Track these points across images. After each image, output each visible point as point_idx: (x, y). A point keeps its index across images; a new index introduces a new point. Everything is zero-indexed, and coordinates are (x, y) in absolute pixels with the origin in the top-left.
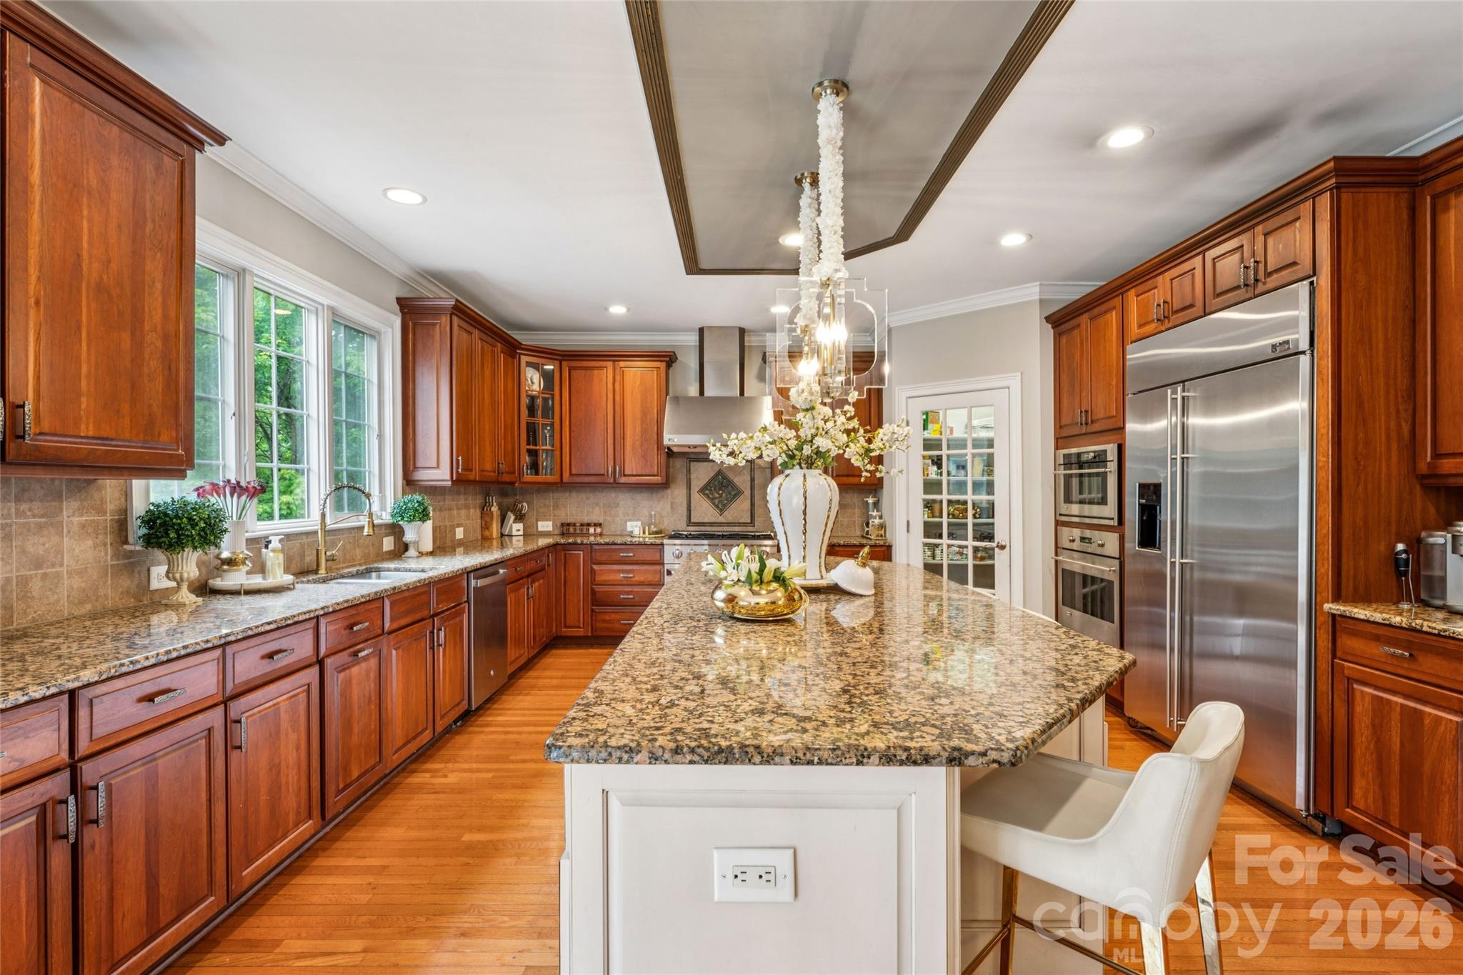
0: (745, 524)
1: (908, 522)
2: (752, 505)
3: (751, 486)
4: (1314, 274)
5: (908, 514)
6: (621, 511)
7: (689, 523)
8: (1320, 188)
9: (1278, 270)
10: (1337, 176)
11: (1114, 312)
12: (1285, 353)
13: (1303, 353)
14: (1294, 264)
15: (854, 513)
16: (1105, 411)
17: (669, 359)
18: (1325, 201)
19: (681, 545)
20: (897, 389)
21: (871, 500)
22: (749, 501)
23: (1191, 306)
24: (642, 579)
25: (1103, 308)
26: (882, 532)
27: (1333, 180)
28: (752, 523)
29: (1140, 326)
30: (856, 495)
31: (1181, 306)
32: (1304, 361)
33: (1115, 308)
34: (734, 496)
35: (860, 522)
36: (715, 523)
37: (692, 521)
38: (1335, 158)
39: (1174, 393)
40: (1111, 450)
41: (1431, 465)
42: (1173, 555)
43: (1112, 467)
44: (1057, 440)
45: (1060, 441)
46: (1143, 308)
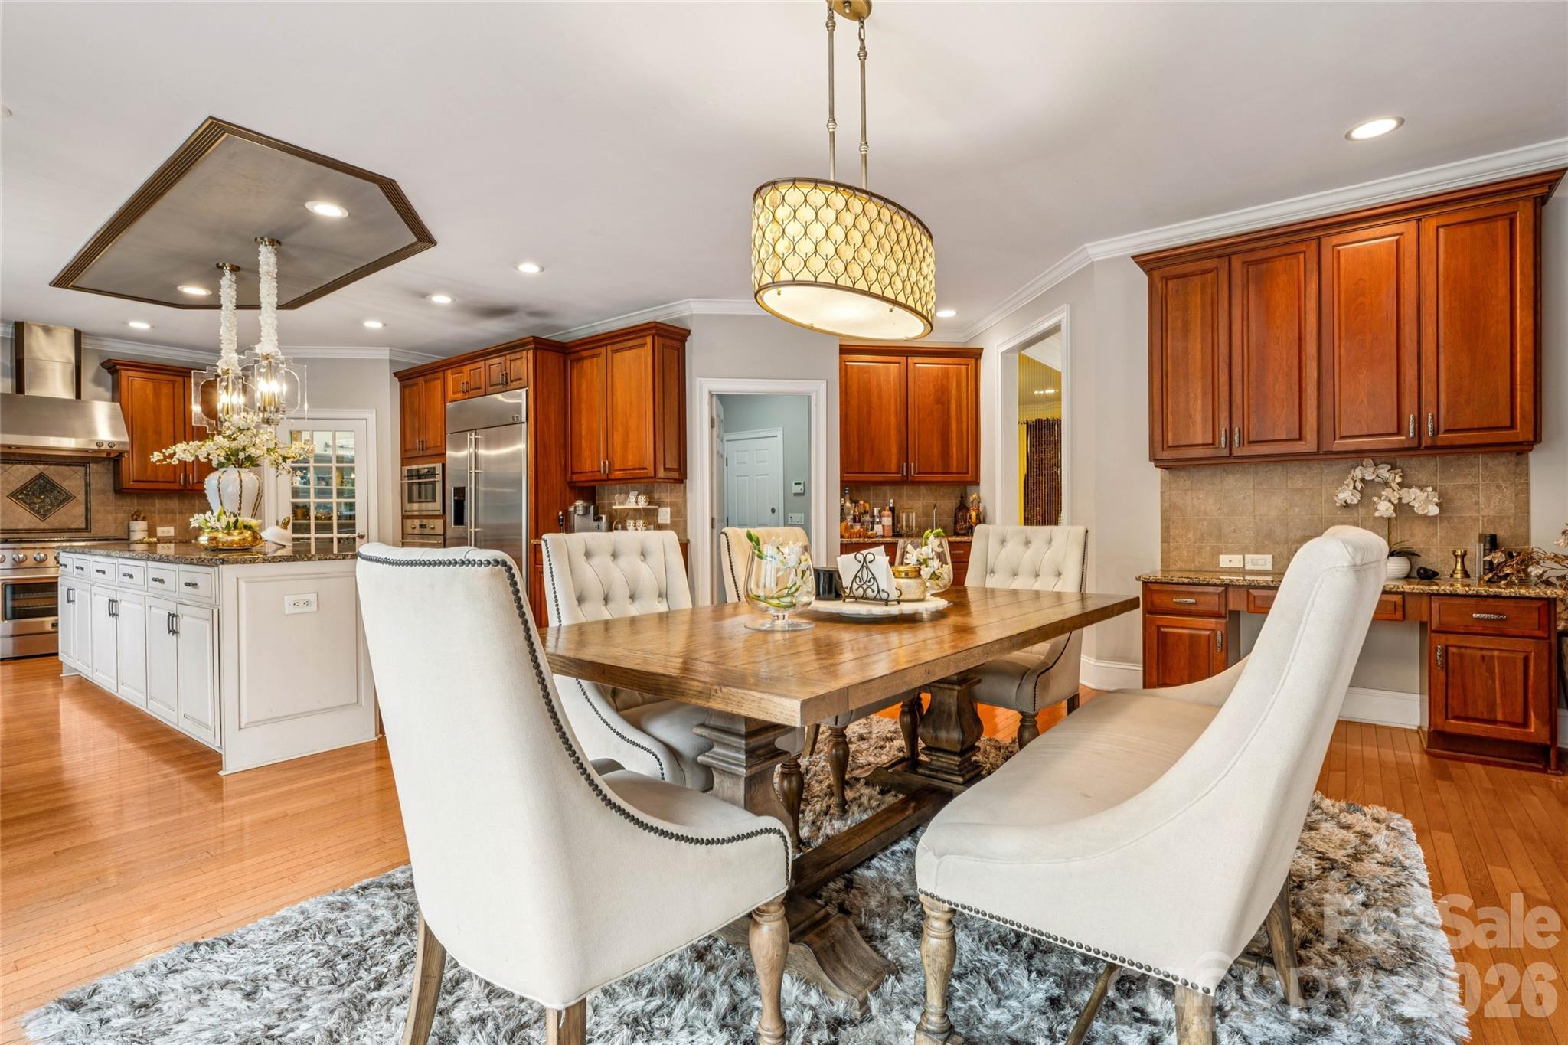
0: (78, 530)
2: (88, 510)
3: (86, 491)
4: (527, 386)
8: (529, 346)
9: (513, 381)
10: (535, 343)
11: (439, 381)
12: (517, 421)
13: (523, 423)
14: (520, 379)
16: (434, 443)
18: (531, 354)
22: (83, 507)
23: (480, 388)
27: (534, 345)
28: (88, 528)
29: (453, 393)
31: (474, 387)
32: (524, 426)
33: (440, 378)
34: (63, 501)
36: (34, 529)
38: (533, 337)
39: (471, 435)
40: (438, 467)
41: (571, 478)
42: (471, 527)
43: (439, 478)
44: (402, 459)
45: (405, 460)
46: (456, 382)
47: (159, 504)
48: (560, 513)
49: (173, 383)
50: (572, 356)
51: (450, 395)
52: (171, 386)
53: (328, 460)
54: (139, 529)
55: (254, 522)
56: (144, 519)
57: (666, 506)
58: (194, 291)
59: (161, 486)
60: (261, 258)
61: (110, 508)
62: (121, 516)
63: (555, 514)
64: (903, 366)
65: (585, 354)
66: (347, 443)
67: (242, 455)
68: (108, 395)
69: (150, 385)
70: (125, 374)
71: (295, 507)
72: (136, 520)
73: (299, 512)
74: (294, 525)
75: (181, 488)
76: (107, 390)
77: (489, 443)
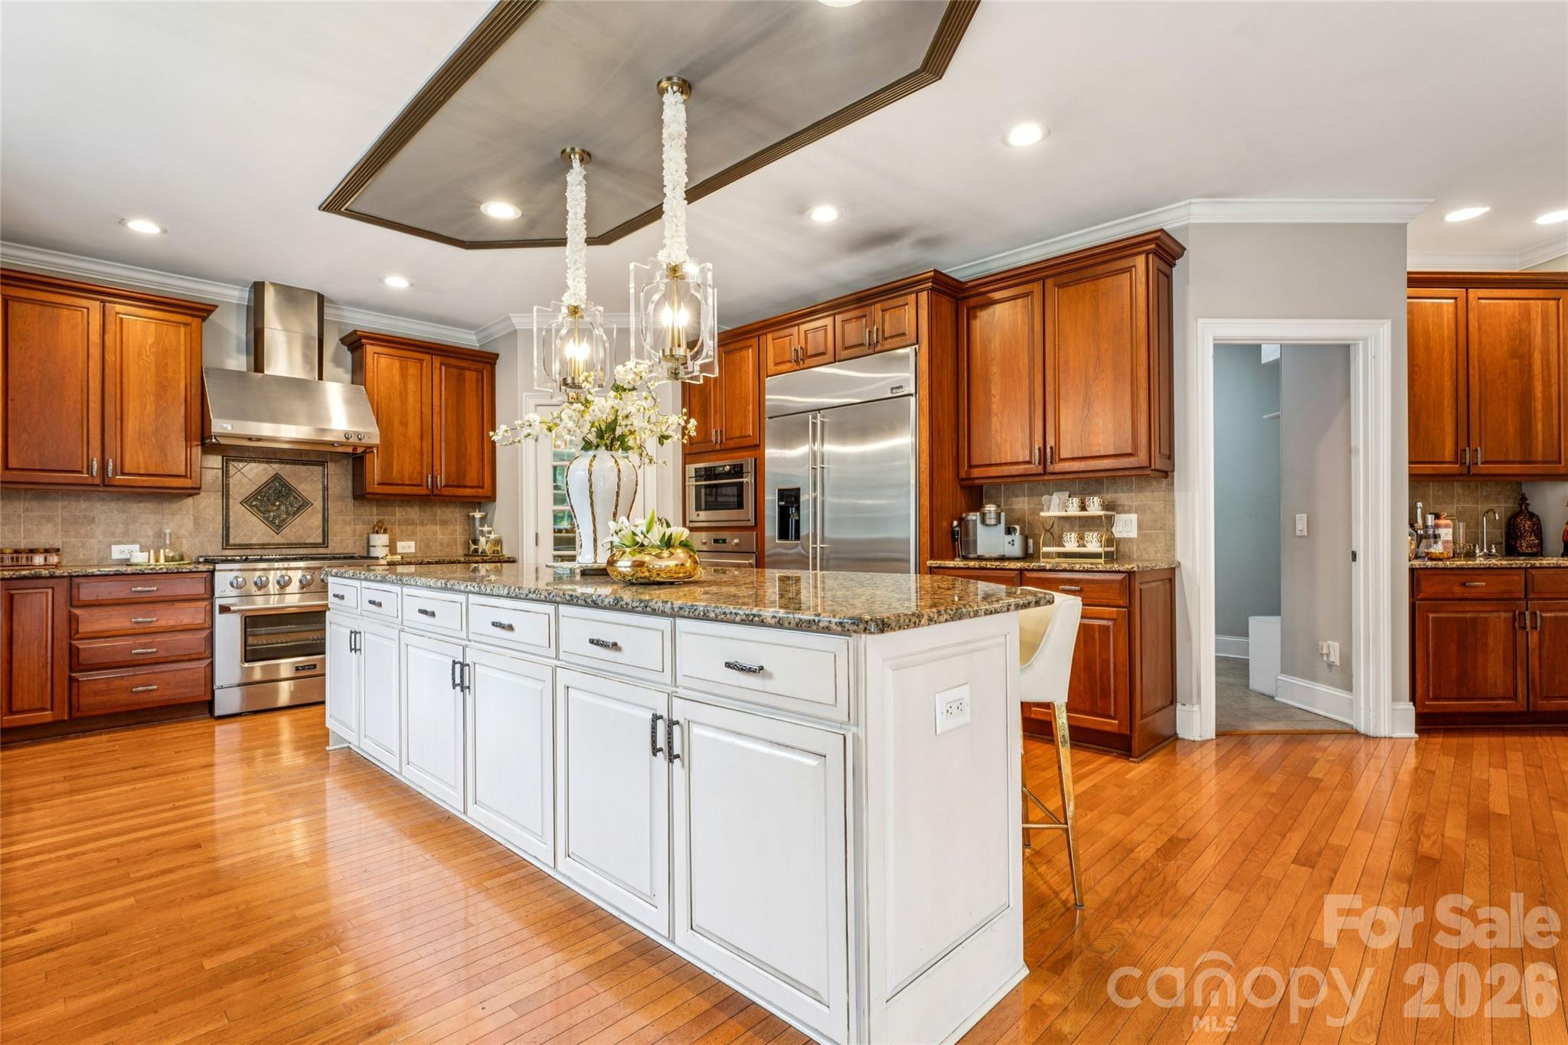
0: (315, 545)
1: (537, 535)
2: (325, 520)
3: (324, 497)
4: (917, 343)
5: (537, 527)
6: (99, 530)
7: (226, 543)
8: (921, 287)
9: (892, 337)
10: (932, 282)
11: (750, 350)
12: (897, 397)
13: (912, 395)
14: (904, 334)
15: (455, 530)
16: (741, 431)
17: (201, 311)
18: (924, 296)
19: (240, 570)
20: (524, 394)
21: (478, 515)
22: (320, 516)
23: (823, 354)
24: (171, 623)
25: (743, 344)
26: (499, 548)
27: (930, 284)
28: (324, 544)
29: (776, 364)
30: (458, 510)
31: (814, 353)
32: (912, 400)
33: (751, 346)
34: (299, 509)
35: (462, 540)
36: (268, 544)
37: (232, 542)
38: (935, 271)
39: (815, 418)
40: (748, 463)
41: (968, 473)
42: (815, 542)
43: (750, 477)
44: (686, 456)
45: (690, 457)
46: (781, 350)
47: (400, 513)
48: (955, 523)
49: (421, 361)
50: (972, 302)
51: (770, 366)
52: (419, 365)
54: (380, 541)
56: (385, 531)
57: (1129, 512)
58: (501, 211)
59: (408, 490)
61: (348, 518)
62: (359, 527)
63: (945, 524)
64: (1461, 303)
65: (997, 295)
68: (348, 377)
69: (397, 363)
70: (370, 349)
72: (377, 532)
75: (428, 492)
76: (347, 372)
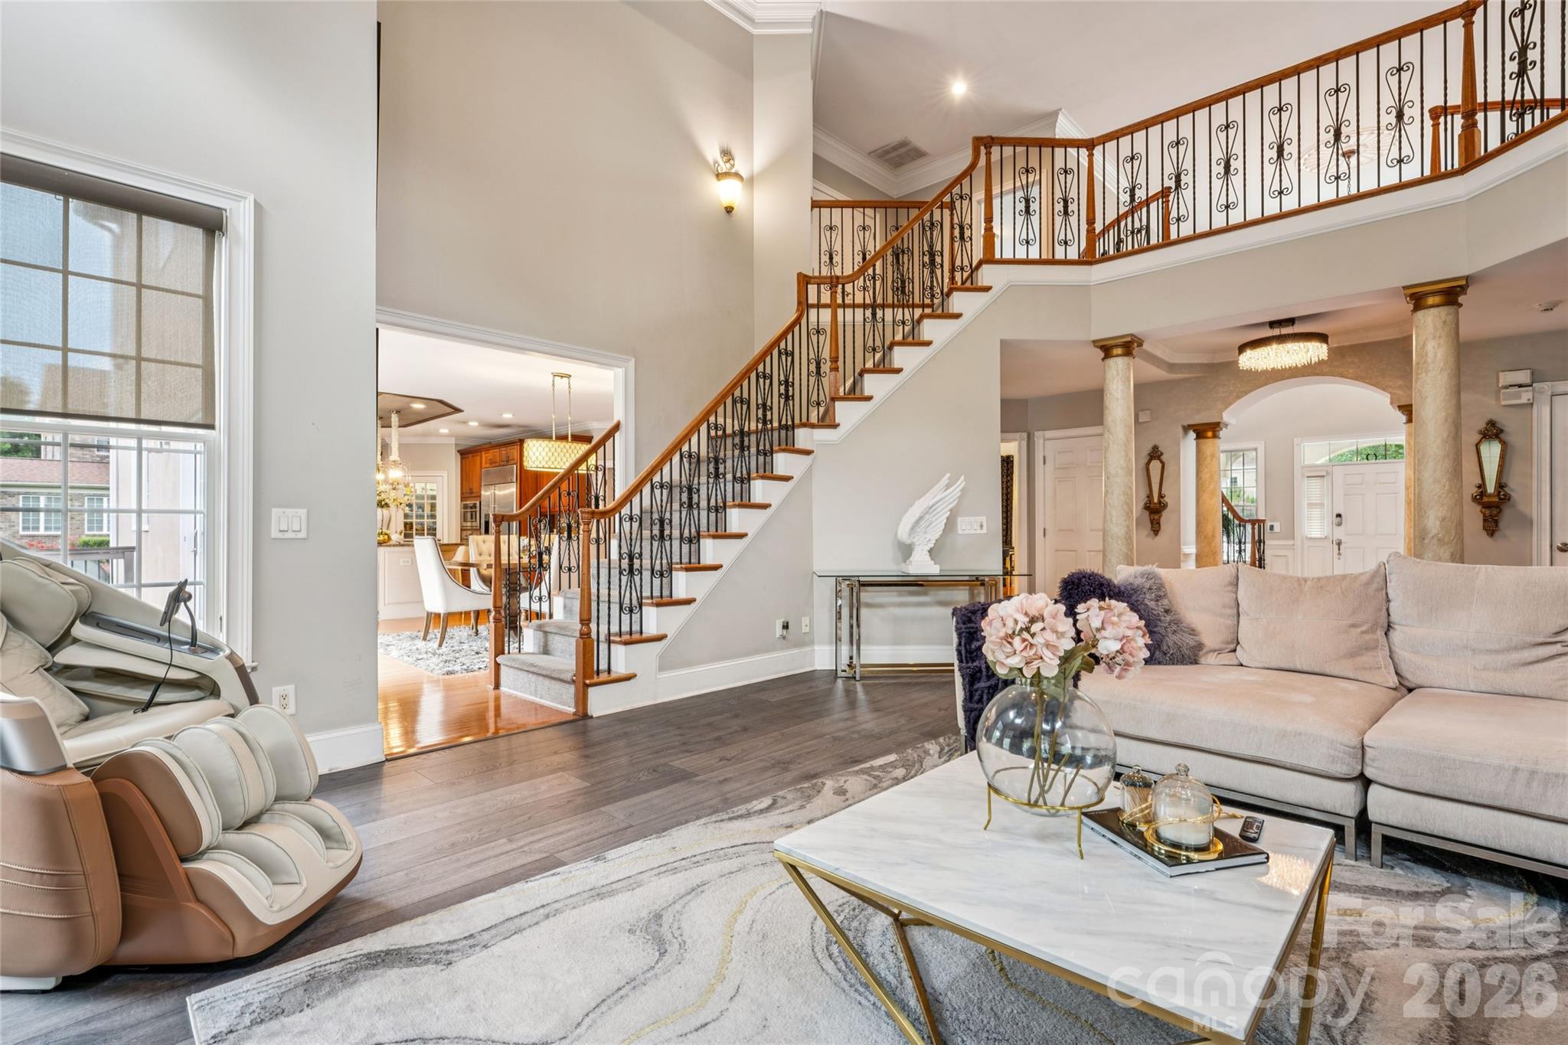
16: (475, 488)
25: (474, 453)
33: (477, 454)
39: (492, 484)
40: (478, 503)
43: (478, 509)
44: (462, 498)
45: (463, 499)
46: (486, 457)
51: (484, 465)
53: (422, 497)
55: (388, 532)
60: (393, 420)
66: (431, 488)
67: (383, 503)
71: (406, 524)
73: (408, 526)
74: (405, 534)
77: (500, 490)
